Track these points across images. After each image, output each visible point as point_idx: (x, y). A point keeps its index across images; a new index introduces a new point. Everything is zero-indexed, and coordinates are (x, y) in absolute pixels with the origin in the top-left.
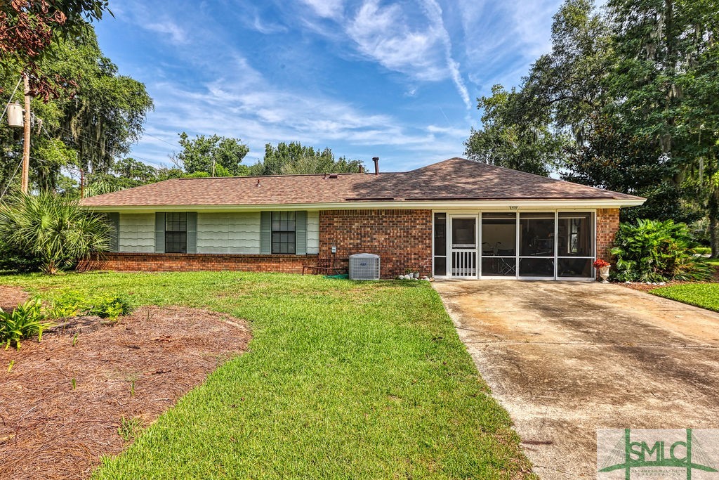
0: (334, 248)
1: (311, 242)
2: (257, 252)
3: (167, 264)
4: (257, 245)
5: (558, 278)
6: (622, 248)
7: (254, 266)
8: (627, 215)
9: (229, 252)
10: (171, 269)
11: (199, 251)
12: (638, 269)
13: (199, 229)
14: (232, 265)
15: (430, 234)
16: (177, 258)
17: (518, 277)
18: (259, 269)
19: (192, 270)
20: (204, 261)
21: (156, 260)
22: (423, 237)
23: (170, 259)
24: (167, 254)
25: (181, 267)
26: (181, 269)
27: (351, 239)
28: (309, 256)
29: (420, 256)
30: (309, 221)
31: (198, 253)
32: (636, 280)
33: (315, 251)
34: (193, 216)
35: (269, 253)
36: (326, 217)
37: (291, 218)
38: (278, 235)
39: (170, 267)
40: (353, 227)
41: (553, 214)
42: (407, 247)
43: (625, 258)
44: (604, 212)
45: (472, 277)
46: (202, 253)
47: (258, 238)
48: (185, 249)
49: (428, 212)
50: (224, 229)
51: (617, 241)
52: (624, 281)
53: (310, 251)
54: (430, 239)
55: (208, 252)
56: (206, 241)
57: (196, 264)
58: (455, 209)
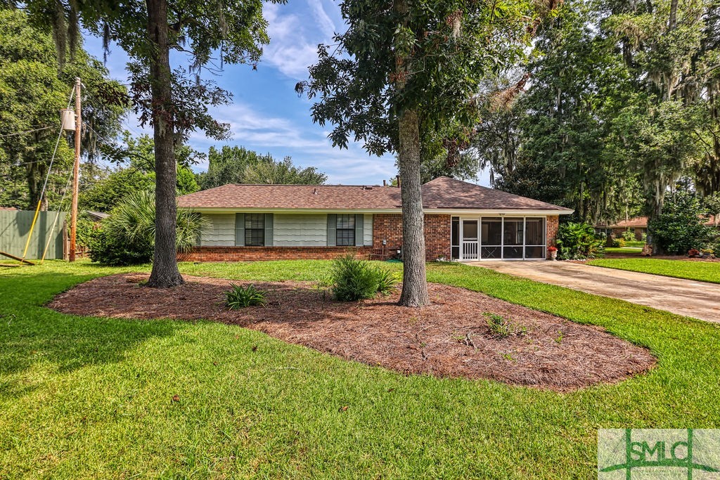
0: (385, 241)
1: (367, 237)
2: (324, 245)
3: (247, 255)
4: (325, 239)
5: (525, 259)
6: (562, 240)
7: (322, 255)
8: (563, 219)
9: (301, 245)
10: (251, 260)
11: (275, 245)
12: (572, 253)
13: (275, 227)
14: (305, 255)
15: (449, 231)
16: (256, 250)
17: (502, 259)
18: (327, 257)
19: (270, 260)
20: (281, 252)
21: (238, 252)
22: (445, 233)
23: (251, 250)
24: (247, 247)
25: (261, 257)
26: (261, 259)
27: (396, 234)
28: (366, 248)
29: (443, 246)
30: (365, 221)
31: (274, 246)
32: (571, 258)
33: (370, 244)
34: (271, 216)
35: (334, 245)
36: (378, 219)
37: (352, 219)
38: (341, 232)
39: (250, 258)
40: (398, 226)
41: (522, 219)
42: (434, 240)
43: (565, 246)
44: (551, 217)
45: (475, 260)
46: (278, 246)
47: (325, 234)
48: (263, 243)
49: (448, 216)
50: (297, 227)
51: (558, 235)
52: (565, 259)
53: (366, 244)
54: (450, 234)
55: (283, 245)
56: (280, 236)
57: (273, 255)
58: (465, 214)
